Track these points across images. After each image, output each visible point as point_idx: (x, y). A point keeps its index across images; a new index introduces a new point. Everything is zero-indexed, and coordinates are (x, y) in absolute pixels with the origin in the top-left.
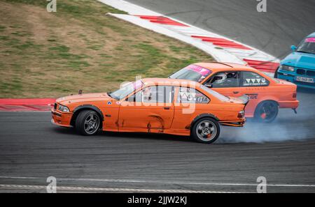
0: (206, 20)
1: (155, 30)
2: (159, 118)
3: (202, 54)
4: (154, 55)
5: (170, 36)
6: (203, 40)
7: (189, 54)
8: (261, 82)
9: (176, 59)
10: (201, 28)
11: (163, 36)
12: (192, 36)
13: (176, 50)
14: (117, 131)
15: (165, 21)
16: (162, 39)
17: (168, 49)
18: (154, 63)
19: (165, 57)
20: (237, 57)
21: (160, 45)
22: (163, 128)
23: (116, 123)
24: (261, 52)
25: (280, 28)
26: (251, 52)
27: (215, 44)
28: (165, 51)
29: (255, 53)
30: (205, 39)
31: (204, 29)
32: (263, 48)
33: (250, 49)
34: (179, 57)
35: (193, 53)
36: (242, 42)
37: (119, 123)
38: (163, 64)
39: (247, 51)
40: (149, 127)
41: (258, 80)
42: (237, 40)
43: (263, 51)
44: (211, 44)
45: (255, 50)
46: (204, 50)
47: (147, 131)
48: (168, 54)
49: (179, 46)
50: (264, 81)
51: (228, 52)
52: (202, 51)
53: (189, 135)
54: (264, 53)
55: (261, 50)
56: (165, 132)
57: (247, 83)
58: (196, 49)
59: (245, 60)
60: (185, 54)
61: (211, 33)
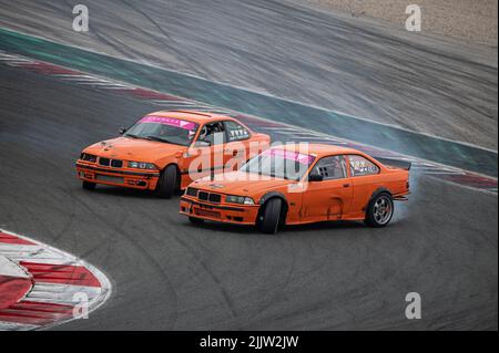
14: (299, 223)
20: (9, 258)
22: (342, 212)
24: (51, 248)
26: (34, 249)
29: (42, 250)
32: (56, 241)
33: (31, 244)
36: (17, 232)
37: (302, 212)
39: (25, 247)
40: (328, 213)
45: (41, 245)
47: (326, 218)
50: (246, 133)
54: (55, 250)
56: (343, 218)
59: (21, 263)
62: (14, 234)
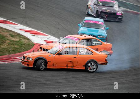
0: (27, 22)
1: (2, 27)
2: (72, 62)
3: (25, 38)
4: (2, 39)
5: (10, 29)
6: (25, 31)
7: (19, 38)
8: (99, 43)
9: (13, 40)
10: (25, 26)
11: (6, 29)
12: (20, 30)
13: (12, 36)
14: (53, 68)
15: (7, 22)
16: (6, 31)
17: (9, 36)
18: (2, 42)
19: (8, 39)
20: (41, 39)
21: (5, 34)
22: (73, 66)
23: (53, 65)
24: (52, 37)
25: (62, 26)
27: (31, 33)
28: (7, 37)
30: (26, 31)
31: (26, 26)
33: (47, 36)
34: (14, 39)
35: (21, 37)
36: (44, 32)
37: (54, 65)
38: (6, 43)
40: (67, 66)
41: (98, 42)
42: (41, 31)
43: (54, 36)
44: (29, 33)
45: (50, 36)
46: (26, 36)
47: (66, 68)
48: (9, 38)
49: (14, 34)
50: (100, 43)
51: (37, 37)
52: (25, 37)
53: (84, 69)
54: (54, 37)
55: (52, 36)
56: (74, 68)
57: (94, 44)
58: (22, 35)
59: (45, 41)
60: (17, 38)
61: (29, 28)
62: (43, 33)
